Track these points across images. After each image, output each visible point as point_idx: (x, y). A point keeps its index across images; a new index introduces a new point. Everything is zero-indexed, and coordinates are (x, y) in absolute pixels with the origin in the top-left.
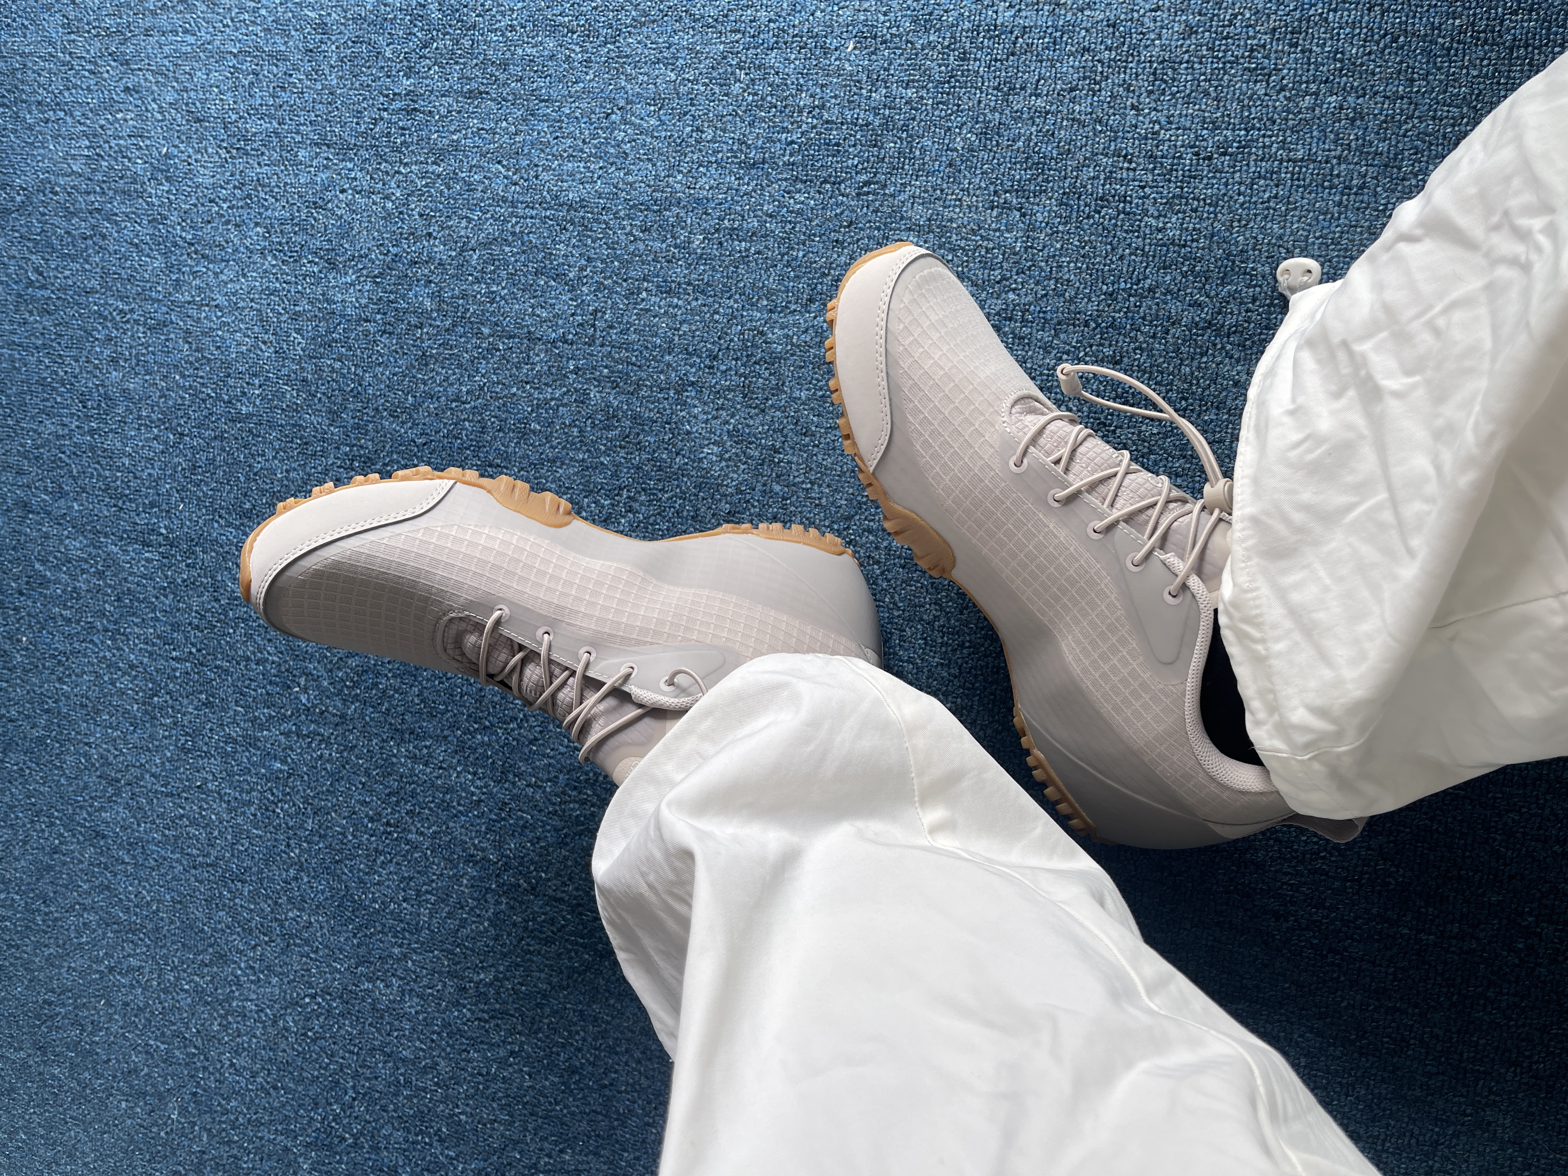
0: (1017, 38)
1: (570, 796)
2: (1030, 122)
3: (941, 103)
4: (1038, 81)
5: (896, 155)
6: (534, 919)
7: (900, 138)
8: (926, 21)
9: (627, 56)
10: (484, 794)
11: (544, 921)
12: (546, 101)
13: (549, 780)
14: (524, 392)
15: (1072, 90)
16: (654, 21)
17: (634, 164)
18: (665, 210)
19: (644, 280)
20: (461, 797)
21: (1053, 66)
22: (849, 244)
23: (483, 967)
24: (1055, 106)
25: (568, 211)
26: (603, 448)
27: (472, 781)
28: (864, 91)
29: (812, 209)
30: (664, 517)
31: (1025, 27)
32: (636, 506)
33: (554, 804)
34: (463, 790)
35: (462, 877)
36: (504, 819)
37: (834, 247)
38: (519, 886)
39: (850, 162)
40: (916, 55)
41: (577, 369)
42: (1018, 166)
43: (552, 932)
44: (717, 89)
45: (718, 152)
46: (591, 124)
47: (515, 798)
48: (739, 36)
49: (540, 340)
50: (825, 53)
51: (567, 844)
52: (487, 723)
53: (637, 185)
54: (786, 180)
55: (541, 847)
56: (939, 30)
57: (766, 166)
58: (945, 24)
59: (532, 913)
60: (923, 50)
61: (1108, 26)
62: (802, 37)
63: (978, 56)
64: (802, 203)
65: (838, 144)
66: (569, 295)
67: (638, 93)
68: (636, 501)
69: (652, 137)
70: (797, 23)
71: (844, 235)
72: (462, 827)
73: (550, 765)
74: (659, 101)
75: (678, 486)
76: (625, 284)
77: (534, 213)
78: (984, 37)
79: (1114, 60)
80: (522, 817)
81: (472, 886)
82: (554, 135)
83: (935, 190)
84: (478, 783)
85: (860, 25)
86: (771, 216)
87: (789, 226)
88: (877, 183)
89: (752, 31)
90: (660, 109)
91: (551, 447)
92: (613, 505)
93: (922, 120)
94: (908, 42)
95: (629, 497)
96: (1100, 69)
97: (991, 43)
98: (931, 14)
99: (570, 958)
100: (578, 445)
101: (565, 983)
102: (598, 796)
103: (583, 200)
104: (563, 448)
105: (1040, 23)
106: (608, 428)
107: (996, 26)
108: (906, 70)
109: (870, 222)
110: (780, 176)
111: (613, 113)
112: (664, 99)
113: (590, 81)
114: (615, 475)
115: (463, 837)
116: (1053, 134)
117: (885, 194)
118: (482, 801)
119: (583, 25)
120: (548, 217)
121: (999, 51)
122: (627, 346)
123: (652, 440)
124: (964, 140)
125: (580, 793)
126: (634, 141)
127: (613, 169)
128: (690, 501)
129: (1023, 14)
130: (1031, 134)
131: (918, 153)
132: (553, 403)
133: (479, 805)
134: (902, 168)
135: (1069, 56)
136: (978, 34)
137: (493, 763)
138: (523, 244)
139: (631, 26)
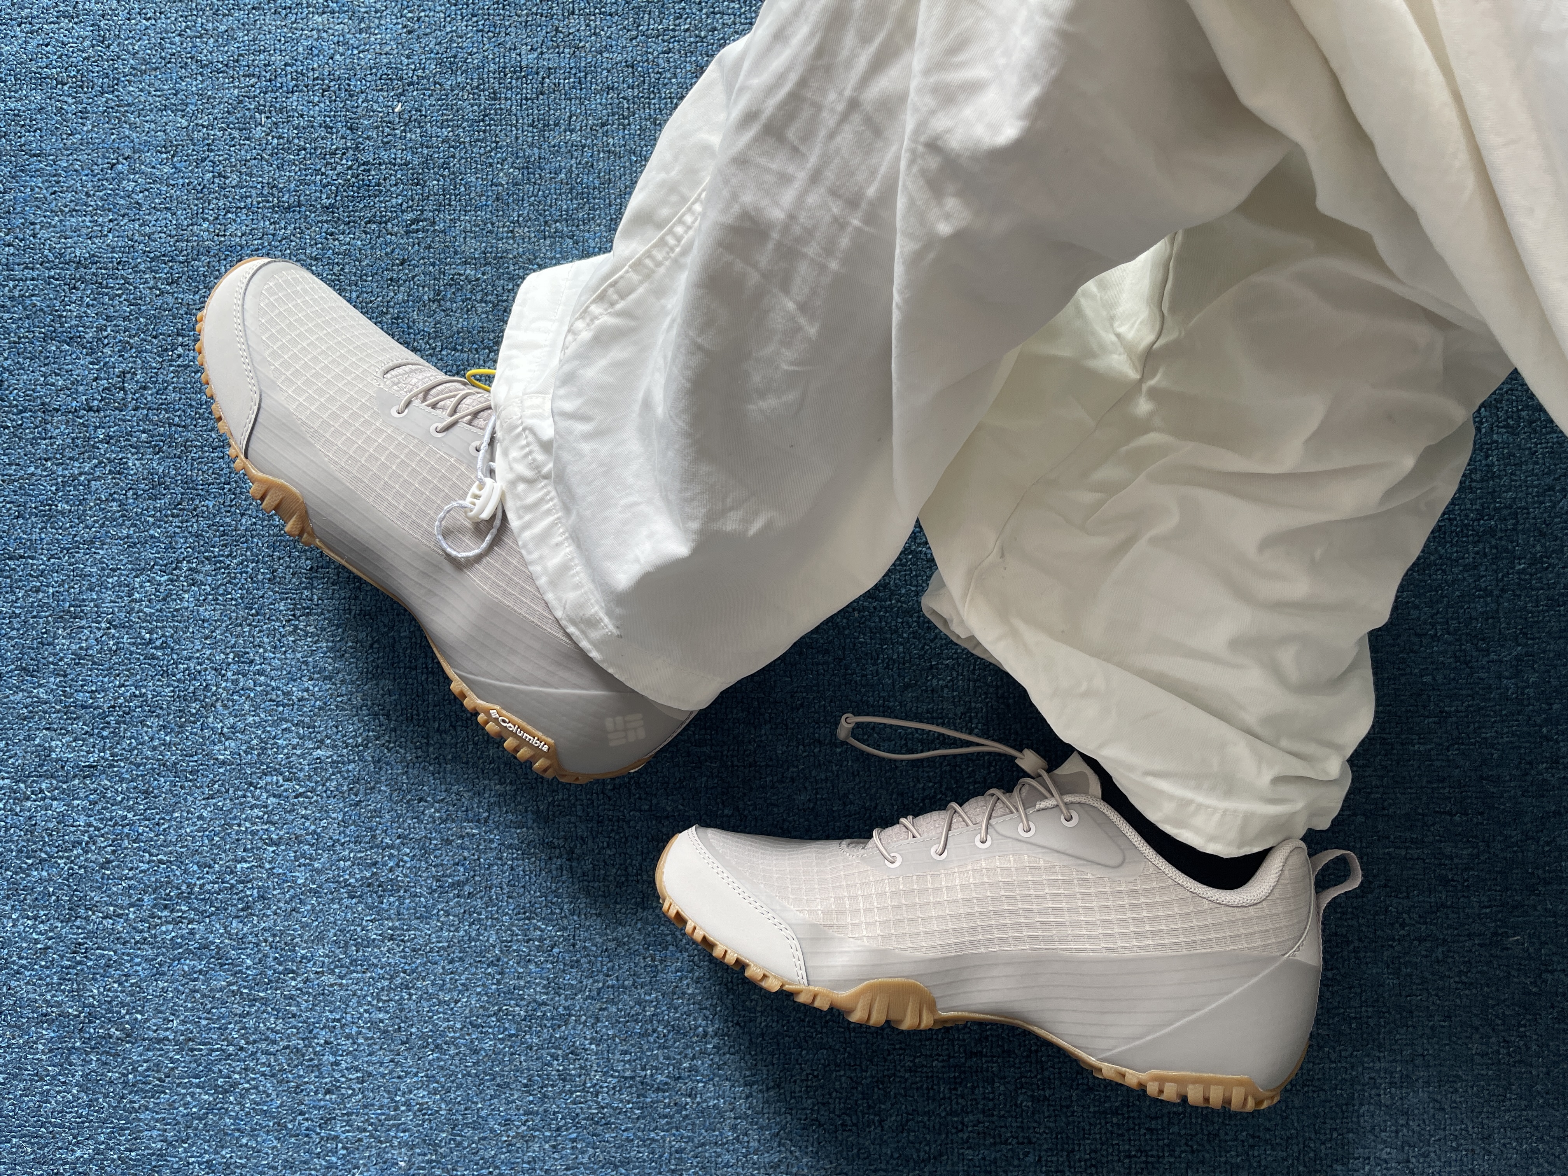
0: (543, 78)
1: (160, 918)
2: (568, 155)
3: (479, 140)
4: (570, 117)
5: (441, 191)
6: (135, 1070)
7: (441, 176)
8: (451, 63)
9: (129, 105)
10: (50, 939)
11: (146, 1070)
12: (38, 155)
13: (132, 905)
14: (45, 470)
15: (603, 125)
16: (156, 69)
17: (149, 214)
18: (194, 260)
19: (178, 335)
20: (22, 949)
21: (581, 104)
22: (405, 281)
23: (78, 1142)
24: (589, 141)
25: (76, 268)
26: (151, 520)
27: (34, 927)
28: (398, 132)
29: (360, 250)
30: (236, 585)
31: (550, 69)
32: (200, 577)
33: (142, 931)
34: (24, 939)
35: (35, 1043)
36: (80, 963)
37: (389, 286)
38: (111, 1037)
39: (394, 200)
40: (447, 95)
41: (108, 439)
42: (564, 197)
43: (160, 1080)
44: (236, 134)
45: (247, 197)
46: (95, 176)
47: (90, 935)
48: (253, 80)
49: (57, 410)
50: (350, 95)
51: (164, 974)
52: (44, 855)
53: (156, 236)
54: (327, 222)
55: (132, 985)
56: (466, 71)
57: (303, 209)
58: (471, 66)
59: (130, 1064)
60: (452, 90)
61: (627, 66)
62: (323, 80)
63: (509, 96)
64: (349, 244)
65: (379, 184)
66: (89, 359)
67: (146, 141)
68: (198, 572)
69: (168, 185)
70: (316, 66)
71: (398, 273)
72: (28, 983)
73: (130, 887)
74: (170, 148)
75: (247, 549)
76: (155, 341)
77: (35, 274)
78: (511, 78)
79: (637, 97)
80: (104, 955)
81: (51, 1051)
82: (51, 190)
83: (485, 224)
84: (42, 927)
85: (384, 68)
86: (316, 259)
87: (337, 268)
88: (425, 220)
89: (268, 75)
90: (173, 156)
91: (87, 527)
92: (172, 580)
93: (462, 158)
94: (435, 83)
95: (190, 569)
96: (626, 105)
97: (519, 83)
98: (455, 57)
99: (186, 1105)
100: (120, 521)
101: (184, 1135)
102: (195, 909)
103: (94, 256)
104: (102, 526)
105: (563, 64)
106: (154, 498)
107: (521, 68)
108: (439, 110)
109: (423, 258)
110: (320, 219)
111: (118, 163)
112: (177, 146)
113: (88, 132)
114: (170, 547)
115: (31, 996)
116: (592, 166)
117: (435, 231)
118: (49, 948)
119: (75, 76)
120: (53, 277)
121: (529, 90)
122: (168, 406)
123: (211, 504)
124: (508, 175)
125: (172, 911)
126: (147, 190)
127: (126, 221)
128: (265, 563)
129: (546, 56)
130: (571, 166)
131: (463, 189)
132: (82, 478)
133: (46, 953)
134: (450, 205)
135: (596, 95)
136: (505, 75)
137: (57, 900)
138: (25, 309)
139: (131, 74)
